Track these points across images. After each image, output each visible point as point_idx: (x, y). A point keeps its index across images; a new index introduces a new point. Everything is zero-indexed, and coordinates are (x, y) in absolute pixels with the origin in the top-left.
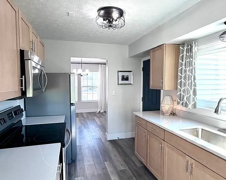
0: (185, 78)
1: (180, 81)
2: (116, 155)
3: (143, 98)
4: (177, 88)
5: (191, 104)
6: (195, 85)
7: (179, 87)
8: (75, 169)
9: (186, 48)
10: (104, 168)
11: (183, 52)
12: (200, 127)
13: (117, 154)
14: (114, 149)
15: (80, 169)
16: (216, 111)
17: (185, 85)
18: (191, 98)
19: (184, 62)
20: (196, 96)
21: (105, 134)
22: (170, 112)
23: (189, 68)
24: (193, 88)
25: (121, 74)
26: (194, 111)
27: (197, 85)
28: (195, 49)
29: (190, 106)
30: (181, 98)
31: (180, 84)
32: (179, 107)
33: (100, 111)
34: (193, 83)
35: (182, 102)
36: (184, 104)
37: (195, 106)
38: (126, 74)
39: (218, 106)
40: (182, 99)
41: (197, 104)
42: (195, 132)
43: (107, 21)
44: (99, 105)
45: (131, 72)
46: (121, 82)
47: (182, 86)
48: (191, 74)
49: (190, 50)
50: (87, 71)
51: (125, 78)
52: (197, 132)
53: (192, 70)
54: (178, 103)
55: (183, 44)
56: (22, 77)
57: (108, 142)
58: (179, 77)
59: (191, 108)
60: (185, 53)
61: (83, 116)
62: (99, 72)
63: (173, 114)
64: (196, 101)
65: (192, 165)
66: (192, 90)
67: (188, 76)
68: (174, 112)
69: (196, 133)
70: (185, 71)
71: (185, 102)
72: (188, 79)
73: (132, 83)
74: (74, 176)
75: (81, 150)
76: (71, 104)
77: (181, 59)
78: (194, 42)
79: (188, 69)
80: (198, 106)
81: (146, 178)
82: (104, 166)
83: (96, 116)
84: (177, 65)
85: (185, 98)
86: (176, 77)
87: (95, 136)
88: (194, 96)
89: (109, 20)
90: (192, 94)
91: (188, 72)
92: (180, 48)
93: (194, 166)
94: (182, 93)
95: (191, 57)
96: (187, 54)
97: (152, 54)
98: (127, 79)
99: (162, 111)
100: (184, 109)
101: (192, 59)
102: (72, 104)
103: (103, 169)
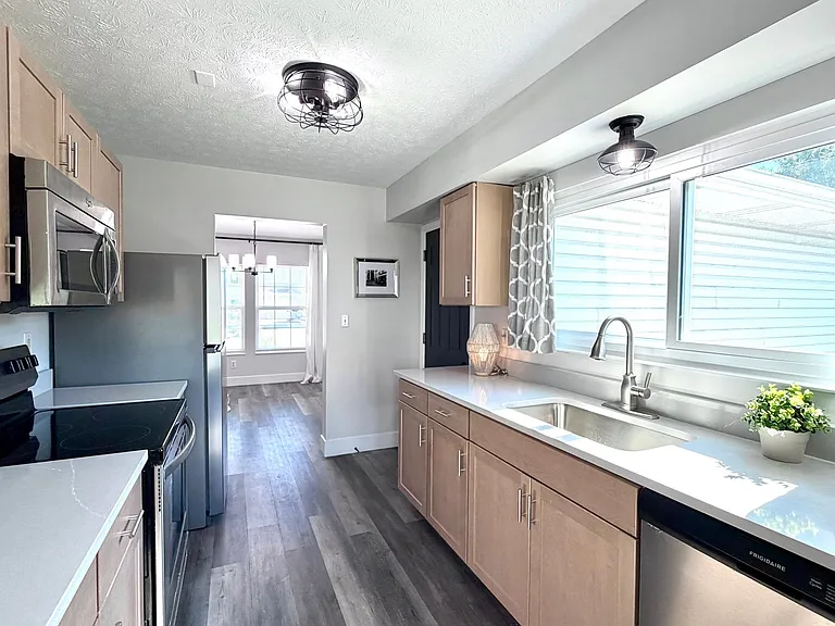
0: (526, 271)
1: (514, 281)
2: (344, 497)
3: (425, 334)
4: (506, 301)
5: (541, 342)
6: (550, 292)
7: (512, 298)
8: (217, 543)
9: (526, 194)
10: (308, 535)
11: (520, 207)
12: (560, 400)
13: (348, 492)
14: (343, 481)
15: (232, 539)
16: (595, 352)
17: (526, 293)
18: (541, 325)
19: (523, 230)
20: (553, 318)
21: (318, 441)
22: (491, 364)
23: (534, 247)
24: (545, 298)
25: (364, 267)
26: (547, 360)
27: (555, 291)
28: (548, 196)
29: (538, 347)
30: (517, 326)
31: (514, 290)
32: (514, 353)
33: (312, 379)
34: (545, 286)
35: (519, 337)
36: (525, 343)
37: (549, 346)
38: (378, 268)
39: (599, 339)
40: (518, 329)
41: (555, 342)
42: (550, 414)
43: (312, 106)
44: (310, 362)
45: (393, 261)
46: (364, 289)
47: (520, 295)
48: (539, 262)
49: (536, 199)
50: (272, 260)
51: (377, 280)
52: (554, 413)
53: (542, 252)
54: (512, 341)
55: (520, 183)
56: (13, 241)
57: (325, 464)
58: (512, 271)
59: (540, 352)
60: (525, 207)
61: (260, 394)
62: (309, 268)
63: (499, 371)
64: (555, 334)
65: (533, 497)
66: (543, 304)
67: (532, 269)
68: (502, 368)
69: (550, 416)
70: (527, 255)
71: (526, 337)
72: (532, 275)
73: (396, 294)
74: (208, 565)
75: (243, 487)
76: (206, 346)
77: (517, 222)
78: (545, 178)
79: (532, 249)
80: (557, 348)
81: (424, 551)
82: (308, 527)
83: (299, 391)
84: (506, 240)
85: (527, 328)
86: (505, 272)
87: (289, 446)
88: (547, 321)
89: (317, 103)
90: (542, 315)
91: (532, 257)
92: (515, 193)
93: (538, 500)
94: (520, 314)
95: (539, 216)
96: (531, 211)
97: (443, 208)
98: (382, 281)
99: (473, 366)
100: (526, 356)
101: (542, 221)
102: (209, 348)
103: (302, 535)
